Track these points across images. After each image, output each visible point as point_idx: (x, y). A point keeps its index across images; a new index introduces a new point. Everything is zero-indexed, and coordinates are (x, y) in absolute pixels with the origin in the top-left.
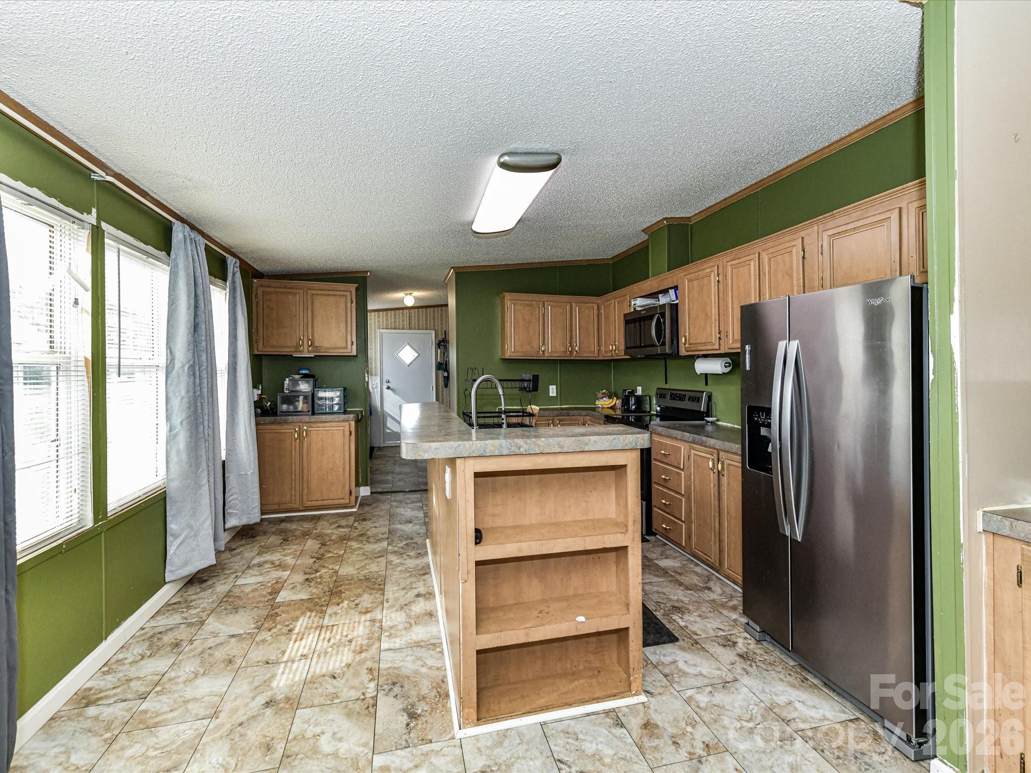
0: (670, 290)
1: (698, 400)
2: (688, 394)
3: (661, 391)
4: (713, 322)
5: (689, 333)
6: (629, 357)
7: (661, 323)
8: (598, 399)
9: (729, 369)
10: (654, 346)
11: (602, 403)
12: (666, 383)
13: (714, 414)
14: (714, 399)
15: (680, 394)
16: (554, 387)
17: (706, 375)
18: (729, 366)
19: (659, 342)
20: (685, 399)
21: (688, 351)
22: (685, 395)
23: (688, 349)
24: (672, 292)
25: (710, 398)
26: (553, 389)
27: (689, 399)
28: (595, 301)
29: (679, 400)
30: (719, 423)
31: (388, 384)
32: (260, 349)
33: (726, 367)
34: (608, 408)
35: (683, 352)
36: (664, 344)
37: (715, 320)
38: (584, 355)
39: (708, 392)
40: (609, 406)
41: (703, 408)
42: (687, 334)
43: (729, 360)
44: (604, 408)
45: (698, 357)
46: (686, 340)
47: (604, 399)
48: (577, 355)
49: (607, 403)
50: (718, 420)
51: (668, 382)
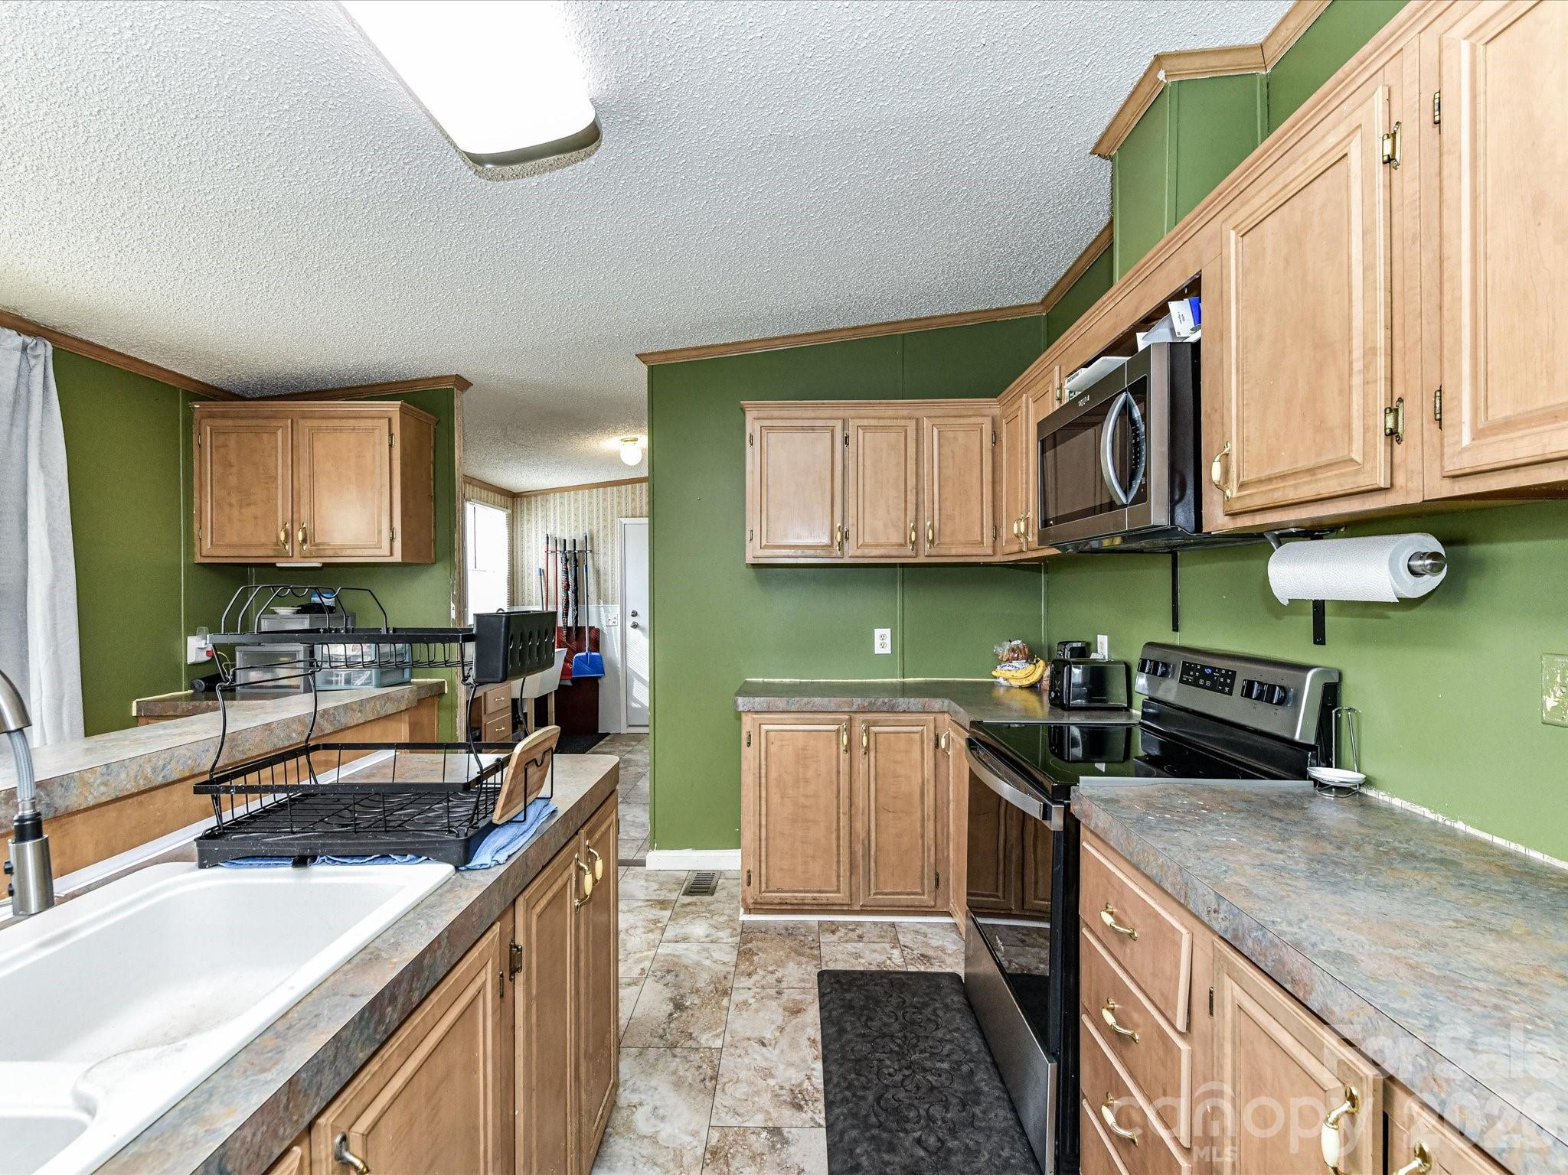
0: (1173, 305)
1: (1285, 698)
2: (1244, 673)
3: (1155, 654)
4: (1358, 366)
5: (1243, 441)
6: (1054, 551)
7: (1133, 422)
8: (1000, 662)
9: (1431, 582)
10: (1112, 506)
11: (1008, 675)
12: (1176, 628)
13: (1347, 754)
14: (1349, 698)
15: (1213, 669)
16: (887, 632)
17: (1319, 607)
18: (1435, 569)
19: (1126, 493)
20: (1231, 685)
21: (1233, 515)
22: (1233, 675)
23: (1237, 507)
24: (1180, 310)
25: (1331, 694)
26: (883, 637)
27: (1247, 692)
28: (987, 411)
29: (1213, 688)
30: (1371, 793)
31: (635, 619)
32: (204, 553)
33: (1413, 572)
34: (1021, 687)
35: (1217, 521)
36: (1142, 496)
37: (1370, 352)
38: (953, 552)
39: (1327, 671)
40: (1026, 682)
41: (1303, 729)
42: (1233, 447)
43: (1432, 544)
44: (1011, 687)
45: (1284, 535)
46: (1226, 472)
47: (1015, 663)
48: (934, 552)
49: (1019, 674)
50: (1368, 782)
51: (1181, 623)
